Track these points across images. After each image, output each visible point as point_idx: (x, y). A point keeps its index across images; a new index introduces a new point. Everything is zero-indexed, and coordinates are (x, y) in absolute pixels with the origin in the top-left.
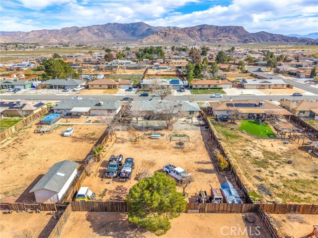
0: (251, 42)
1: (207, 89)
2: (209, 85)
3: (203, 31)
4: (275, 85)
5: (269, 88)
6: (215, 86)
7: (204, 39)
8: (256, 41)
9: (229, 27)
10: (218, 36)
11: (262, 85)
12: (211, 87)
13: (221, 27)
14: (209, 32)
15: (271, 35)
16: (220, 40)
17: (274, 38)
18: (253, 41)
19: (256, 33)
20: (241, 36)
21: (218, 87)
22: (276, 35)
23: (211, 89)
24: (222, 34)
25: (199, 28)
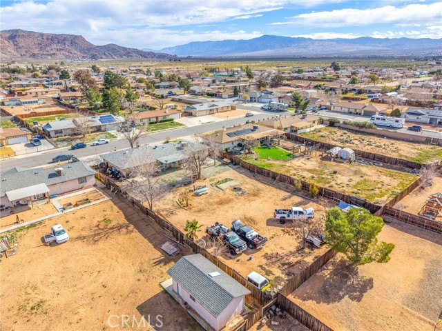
0: (102, 58)
1: (156, 123)
2: (157, 118)
3: (17, 39)
4: (222, 108)
5: (217, 112)
6: (164, 117)
7: (23, 53)
8: (108, 57)
9: (61, 35)
10: (48, 49)
11: (211, 110)
12: (159, 120)
13: (48, 35)
14: (29, 42)
15: (125, 49)
16: (54, 54)
17: (129, 53)
18: (103, 56)
19: (104, 46)
20: (84, 50)
21: (168, 118)
22: (130, 49)
23: (161, 122)
24: (54, 46)
25: (8, 35)
